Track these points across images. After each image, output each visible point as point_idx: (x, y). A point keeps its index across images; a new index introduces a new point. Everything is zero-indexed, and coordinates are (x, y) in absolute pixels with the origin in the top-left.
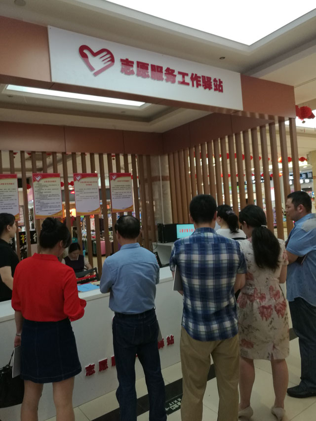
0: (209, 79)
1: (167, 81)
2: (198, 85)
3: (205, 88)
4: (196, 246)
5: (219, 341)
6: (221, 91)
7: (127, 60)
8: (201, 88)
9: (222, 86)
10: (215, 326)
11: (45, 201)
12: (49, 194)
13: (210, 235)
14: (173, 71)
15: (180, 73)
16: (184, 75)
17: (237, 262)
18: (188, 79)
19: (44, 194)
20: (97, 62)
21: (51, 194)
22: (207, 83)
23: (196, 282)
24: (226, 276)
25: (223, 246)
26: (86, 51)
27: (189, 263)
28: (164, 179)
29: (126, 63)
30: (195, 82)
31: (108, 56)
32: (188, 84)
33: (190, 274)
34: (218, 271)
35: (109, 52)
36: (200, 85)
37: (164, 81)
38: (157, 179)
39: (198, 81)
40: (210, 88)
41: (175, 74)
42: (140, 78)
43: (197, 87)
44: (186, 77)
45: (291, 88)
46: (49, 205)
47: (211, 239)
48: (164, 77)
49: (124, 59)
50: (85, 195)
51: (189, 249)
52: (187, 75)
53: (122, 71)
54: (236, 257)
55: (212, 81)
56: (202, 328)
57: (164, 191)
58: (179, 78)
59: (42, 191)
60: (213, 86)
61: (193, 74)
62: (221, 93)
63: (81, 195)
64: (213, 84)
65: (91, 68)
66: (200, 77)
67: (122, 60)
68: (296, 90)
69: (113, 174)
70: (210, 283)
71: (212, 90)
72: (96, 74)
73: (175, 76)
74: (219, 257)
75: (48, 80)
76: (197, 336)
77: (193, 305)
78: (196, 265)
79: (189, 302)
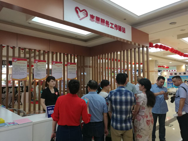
0: (121, 27)
1: (106, 26)
2: (117, 29)
3: (119, 31)
4: (118, 93)
5: (125, 131)
6: (125, 32)
7: (92, 15)
8: (118, 30)
9: (125, 31)
10: (124, 125)
11: (39, 72)
12: (41, 69)
13: (124, 89)
14: (108, 22)
15: (111, 23)
16: (112, 24)
17: (133, 100)
18: (113, 26)
19: (39, 69)
20: (81, 15)
21: (42, 69)
22: (120, 29)
23: (118, 107)
24: (129, 105)
25: (129, 93)
26: (77, 9)
27: (116, 100)
28: (90, 67)
29: (92, 17)
30: (116, 28)
31: (85, 13)
32: (113, 28)
33: (116, 104)
34: (126, 103)
35: (86, 11)
36: (118, 29)
37: (105, 26)
38: (87, 67)
39: (117, 27)
40: (121, 31)
41: (109, 23)
42: (96, 23)
43: (117, 30)
44: (113, 25)
45: (148, 35)
46: (40, 74)
47: (124, 90)
48: (105, 24)
49: (91, 14)
50: (57, 71)
51: (115, 94)
52: (113, 24)
53: (90, 20)
54: (133, 98)
55: (122, 28)
56: (119, 125)
57: (89, 72)
58: (110, 25)
59: (38, 68)
60: (122, 30)
61: (115, 24)
62: (124, 33)
63: (55, 71)
64: (122, 29)
65: (79, 17)
66: (117, 26)
67: (90, 15)
68: (149, 36)
69: (69, 63)
70: (124, 107)
71: (122, 32)
72: (81, 19)
73: (109, 24)
74: (127, 98)
75: (62, 19)
76: (116, 128)
77: (116, 116)
78: (118, 100)
79: (115, 115)
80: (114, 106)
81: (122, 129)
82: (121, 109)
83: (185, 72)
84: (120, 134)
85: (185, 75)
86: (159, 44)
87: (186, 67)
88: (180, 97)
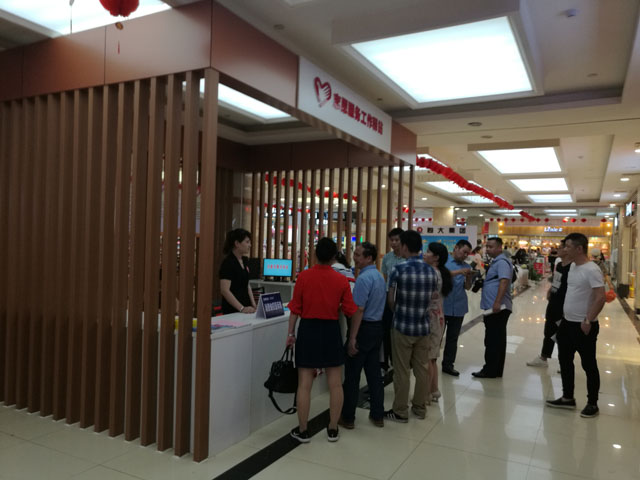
3: (374, 130)
6: (381, 133)
7: (338, 95)
9: (382, 128)
10: (420, 326)
16: (364, 114)
20: (322, 94)
22: (375, 124)
23: (413, 293)
26: (318, 83)
29: (337, 99)
31: (328, 90)
32: (365, 124)
33: (409, 288)
35: (329, 87)
36: (372, 125)
37: (354, 118)
39: (371, 122)
41: (360, 112)
42: (342, 113)
43: (370, 127)
44: (365, 117)
45: (415, 136)
48: (355, 115)
51: (409, 271)
53: (334, 106)
55: (378, 122)
57: (243, 216)
58: (361, 117)
60: (378, 128)
65: (319, 100)
66: (372, 118)
67: (335, 95)
71: (377, 132)
72: (320, 105)
75: (293, 105)
76: (407, 332)
77: (408, 311)
78: (414, 281)
79: (404, 308)
80: (404, 292)
81: (416, 333)
82: (418, 297)
83: (452, 226)
84: (412, 342)
85: (452, 234)
86: (427, 156)
87: (455, 212)
88: (500, 277)
